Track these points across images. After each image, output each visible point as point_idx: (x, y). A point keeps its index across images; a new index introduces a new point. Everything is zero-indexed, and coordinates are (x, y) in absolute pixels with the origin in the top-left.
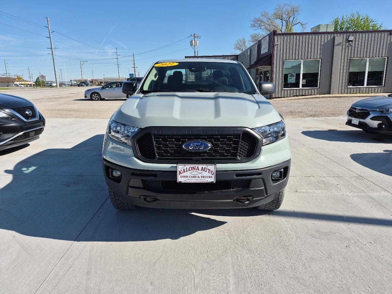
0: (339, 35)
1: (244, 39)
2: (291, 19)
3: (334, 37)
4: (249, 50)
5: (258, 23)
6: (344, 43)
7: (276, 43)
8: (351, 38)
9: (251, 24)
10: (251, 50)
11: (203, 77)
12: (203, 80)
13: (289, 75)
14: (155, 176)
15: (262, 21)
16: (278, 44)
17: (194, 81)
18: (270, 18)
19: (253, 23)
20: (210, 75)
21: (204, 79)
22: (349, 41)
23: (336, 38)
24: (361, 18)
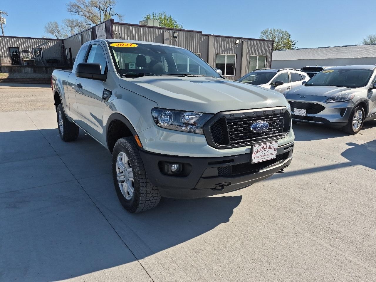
0: (167, 31)
1: (56, 23)
2: (108, 10)
3: (163, 32)
4: (80, 35)
5: (74, 8)
6: (171, 39)
7: (114, 32)
8: (176, 35)
9: (67, 8)
10: (82, 36)
11: (22, 62)
12: (22, 64)
13: (130, 64)
14: (232, 161)
15: (79, 7)
16: (116, 33)
17: (9, 65)
18: (87, 5)
19: (69, 7)
20: (31, 59)
21: (24, 64)
22: (174, 37)
23: (165, 33)
24: (167, 18)
